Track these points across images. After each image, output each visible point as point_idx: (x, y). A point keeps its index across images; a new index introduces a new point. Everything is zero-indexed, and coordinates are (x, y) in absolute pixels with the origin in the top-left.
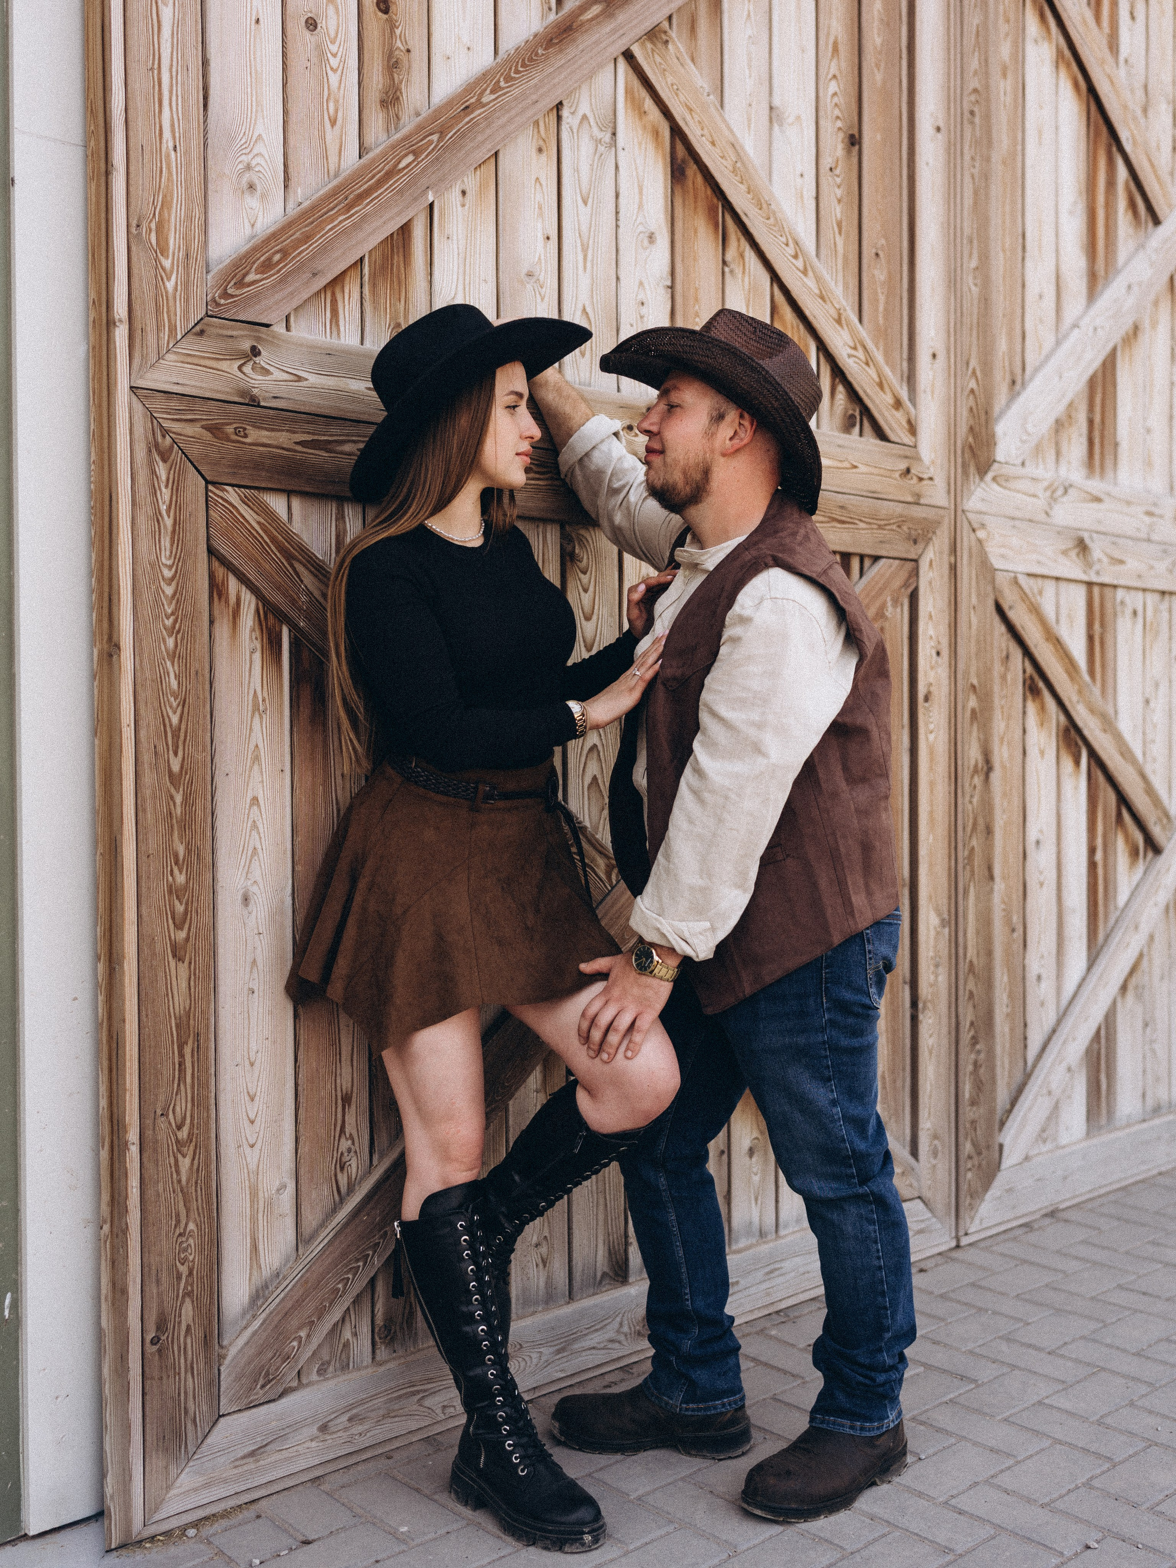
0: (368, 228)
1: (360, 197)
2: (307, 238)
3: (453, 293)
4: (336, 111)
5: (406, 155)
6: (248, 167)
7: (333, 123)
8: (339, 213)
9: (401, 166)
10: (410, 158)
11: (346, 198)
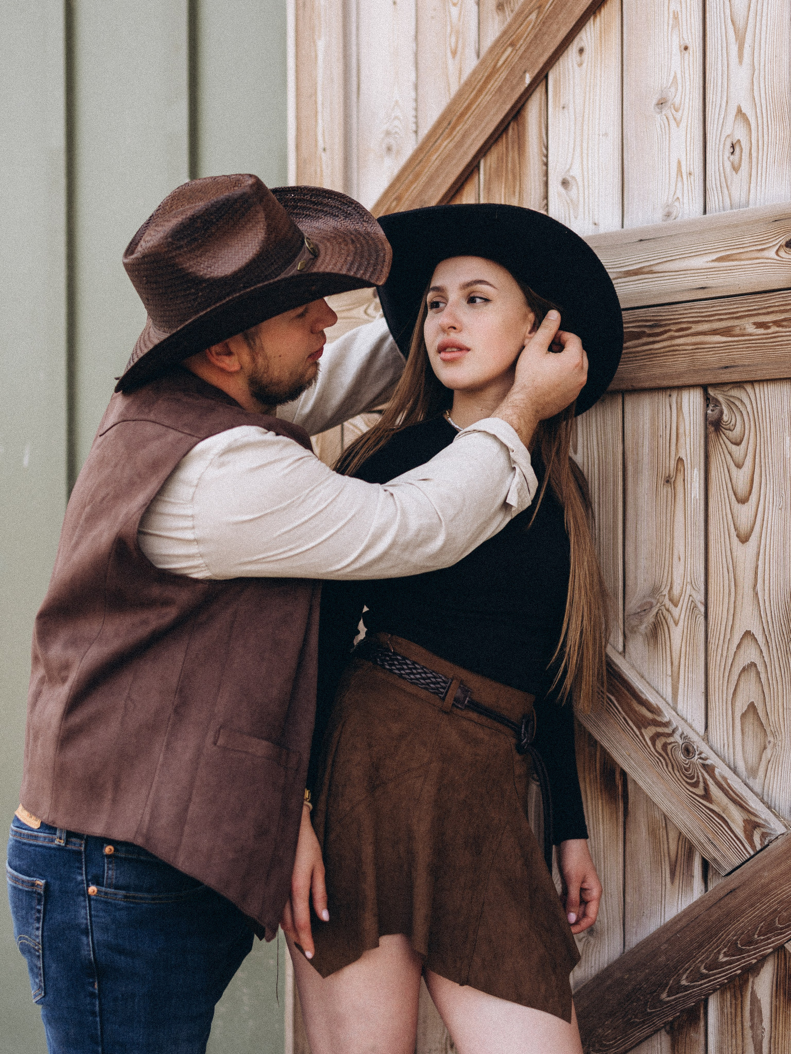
0: (469, 142)
1: (462, 115)
2: (417, 176)
3: (569, 161)
4: (457, 42)
5: (505, 50)
6: (388, 133)
7: (454, 53)
8: (443, 141)
9: (500, 63)
10: (510, 49)
11: (449, 124)
